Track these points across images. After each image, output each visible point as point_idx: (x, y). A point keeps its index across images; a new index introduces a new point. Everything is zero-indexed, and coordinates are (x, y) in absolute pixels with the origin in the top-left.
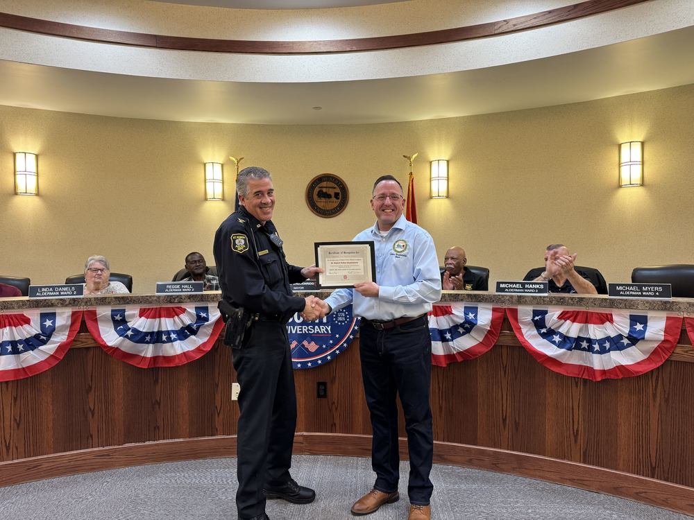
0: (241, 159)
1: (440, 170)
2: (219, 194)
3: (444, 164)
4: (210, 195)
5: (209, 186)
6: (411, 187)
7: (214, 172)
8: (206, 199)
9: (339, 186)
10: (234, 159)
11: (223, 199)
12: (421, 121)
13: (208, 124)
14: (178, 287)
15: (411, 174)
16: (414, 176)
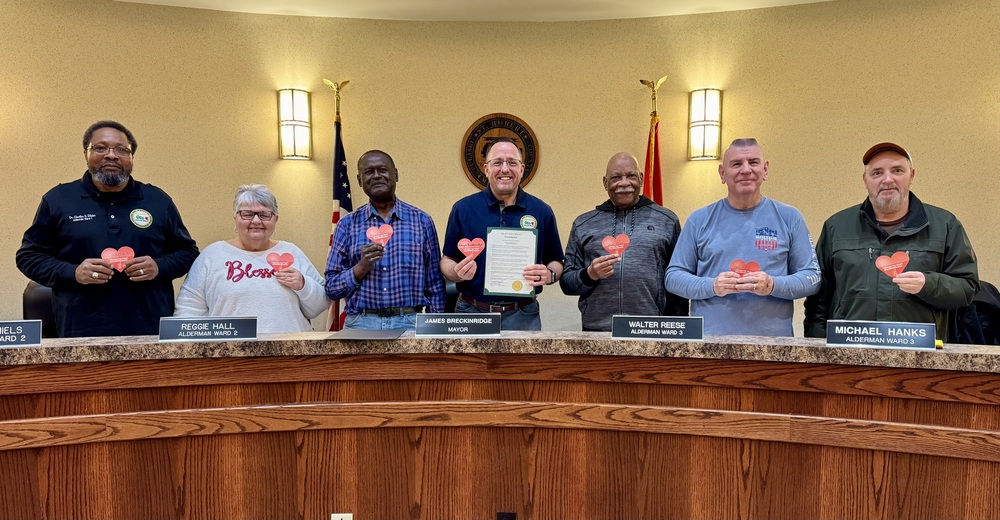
0: (345, 83)
1: (706, 107)
2: (303, 148)
3: (714, 97)
4: (287, 149)
5: (286, 131)
6: (653, 142)
7: (294, 107)
8: (280, 158)
9: (521, 136)
10: (330, 83)
11: (312, 158)
12: (673, 17)
13: (283, 18)
14: (205, 326)
15: (654, 114)
16: (659, 117)
